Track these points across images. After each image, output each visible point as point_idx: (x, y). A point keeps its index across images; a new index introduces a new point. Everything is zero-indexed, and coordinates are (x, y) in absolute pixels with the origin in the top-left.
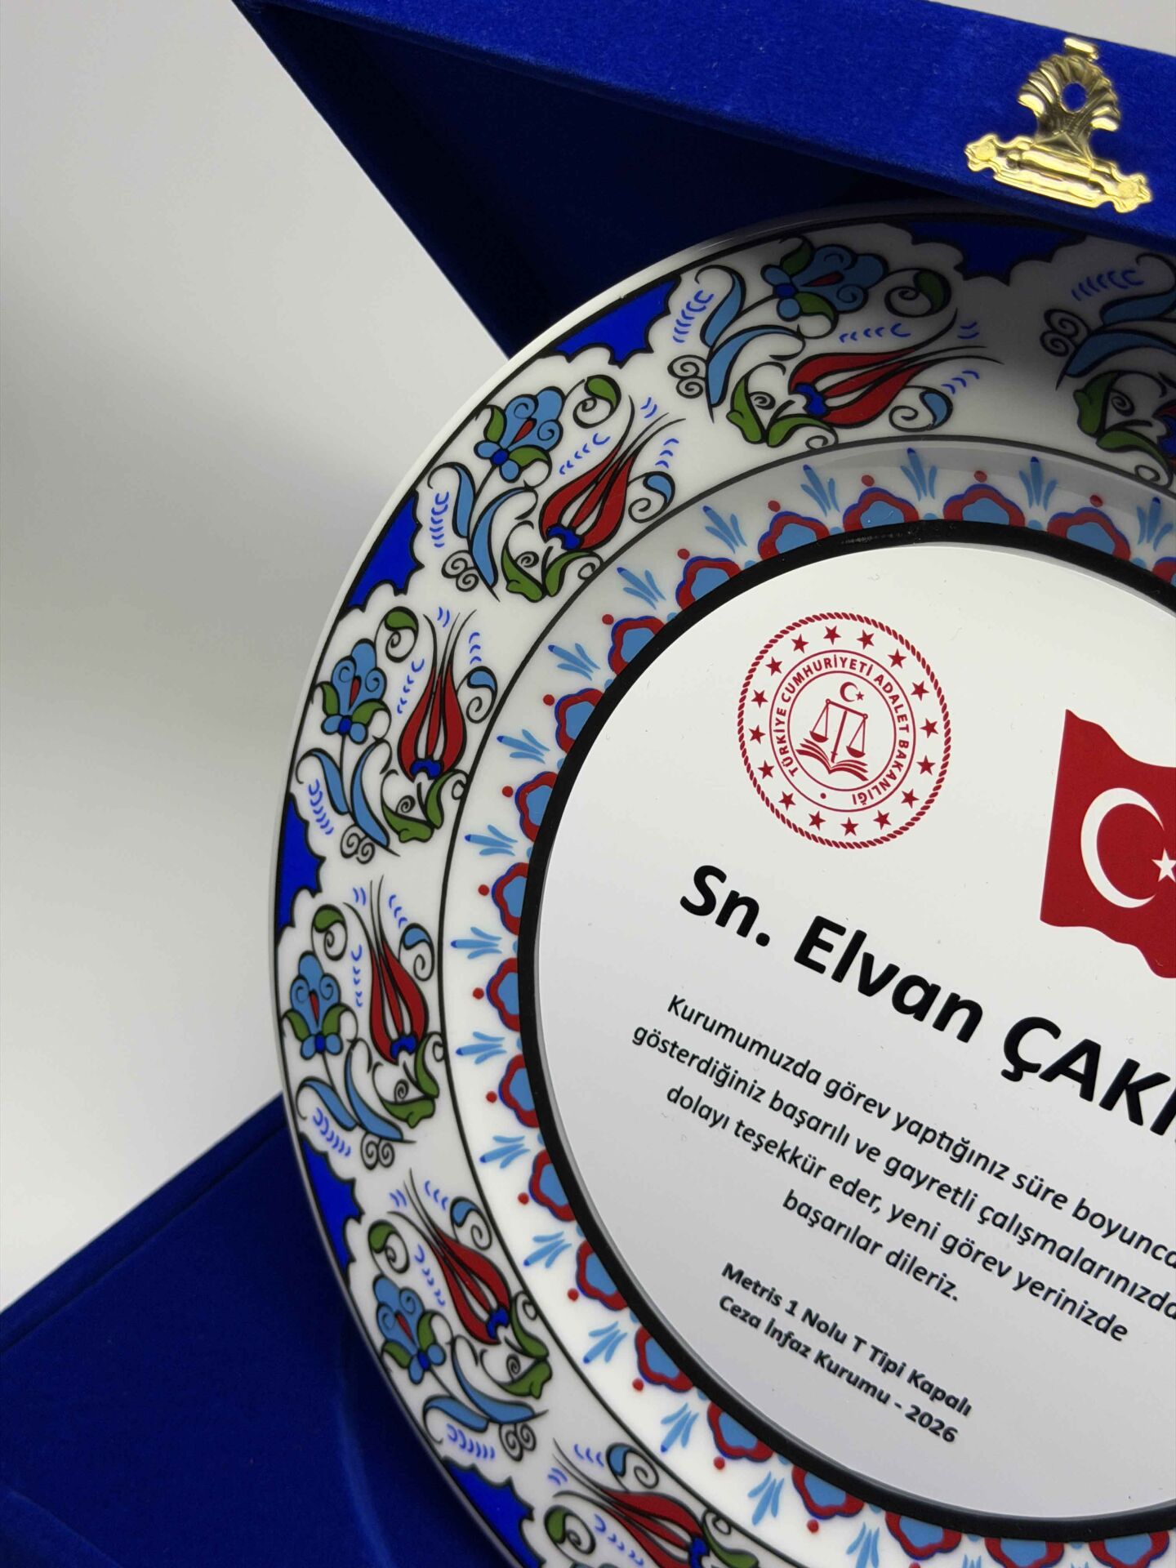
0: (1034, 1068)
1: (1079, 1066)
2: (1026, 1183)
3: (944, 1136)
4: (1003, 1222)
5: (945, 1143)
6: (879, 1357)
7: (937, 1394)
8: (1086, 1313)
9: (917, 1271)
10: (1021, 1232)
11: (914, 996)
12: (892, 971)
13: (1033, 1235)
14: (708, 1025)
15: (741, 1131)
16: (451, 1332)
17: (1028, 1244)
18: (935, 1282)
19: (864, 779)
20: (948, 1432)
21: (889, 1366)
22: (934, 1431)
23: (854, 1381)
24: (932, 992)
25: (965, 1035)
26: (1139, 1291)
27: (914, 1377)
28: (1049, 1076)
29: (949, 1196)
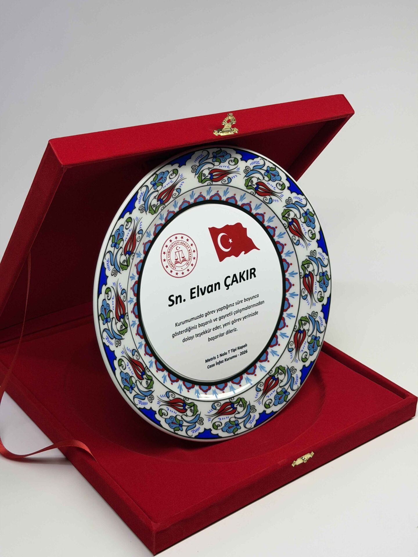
0: (229, 285)
1: (235, 279)
2: (237, 303)
3: (224, 307)
4: (237, 312)
5: (225, 307)
6: (232, 350)
7: (242, 347)
8: (253, 314)
9: (231, 331)
10: (240, 311)
11: (210, 289)
12: (205, 288)
13: (241, 310)
14: (183, 323)
15: (197, 336)
16: (180, 416)
17: (241, 312)
18: (234, 330)
19: (186, 261)
20: (246, 351)
21: (234, 350)
22: (245, 353)
23: (231, 358)
24: (212, 286)
25: (219, 289)
26: (256, 304)
27: (238, 348)
28: (232, 284)
29: (229, 315)
